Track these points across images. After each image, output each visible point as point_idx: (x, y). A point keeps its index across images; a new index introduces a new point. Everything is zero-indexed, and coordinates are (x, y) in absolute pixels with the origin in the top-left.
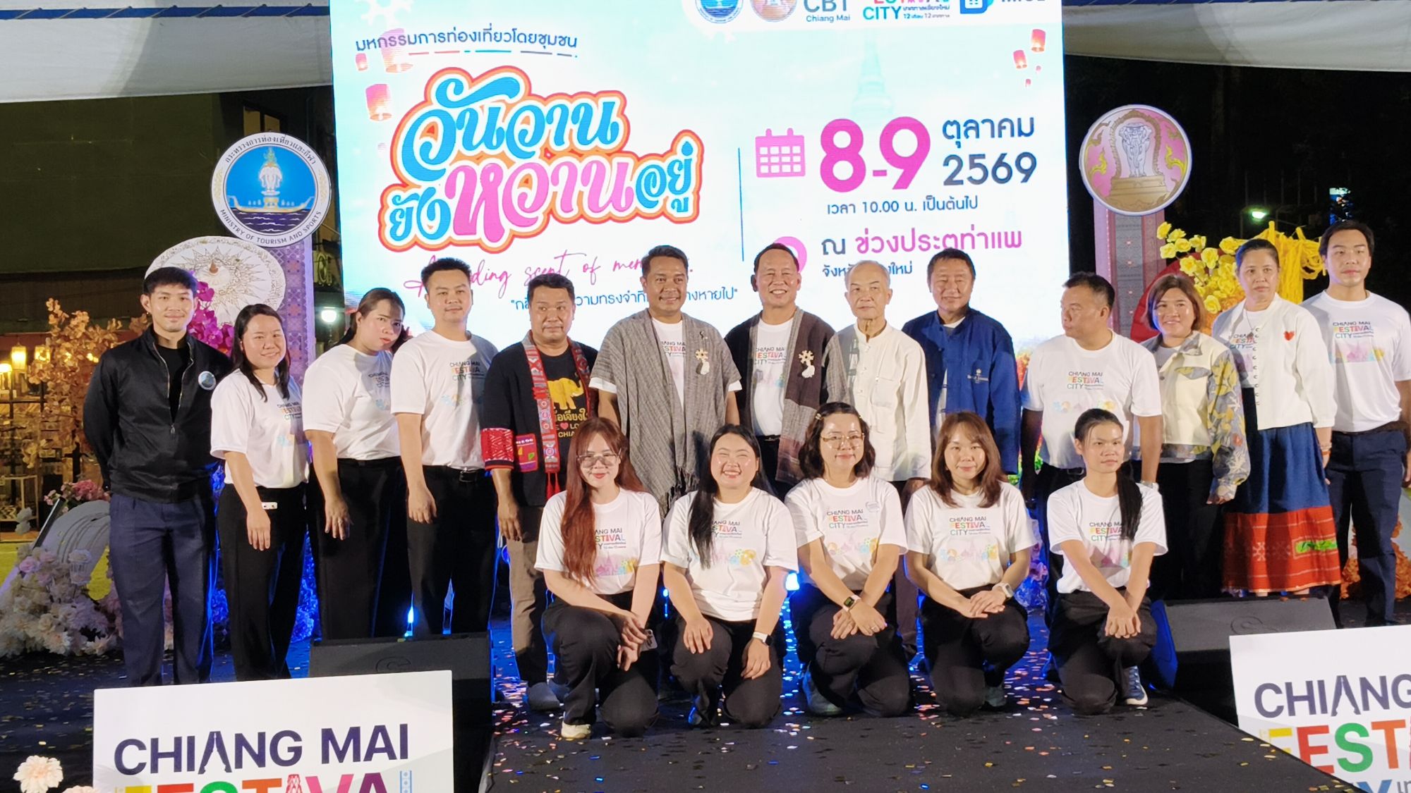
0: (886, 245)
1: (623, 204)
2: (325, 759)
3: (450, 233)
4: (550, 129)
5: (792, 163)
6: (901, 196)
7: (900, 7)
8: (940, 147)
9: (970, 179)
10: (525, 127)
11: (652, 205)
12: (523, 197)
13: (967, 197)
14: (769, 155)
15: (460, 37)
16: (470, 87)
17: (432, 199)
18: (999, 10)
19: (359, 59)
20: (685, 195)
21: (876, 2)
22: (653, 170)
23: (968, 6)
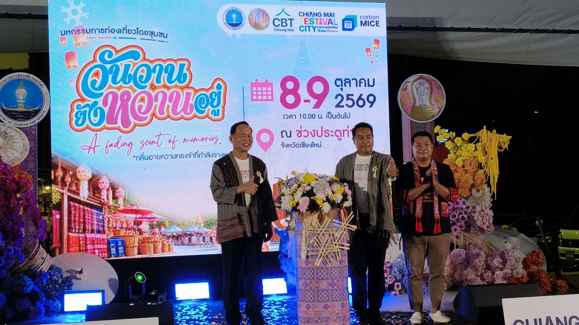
0: (310, 134)
1: (188, 111)
3: (105, 123)
4: (154, 76)
5: (267, 95)
6: (316, 111)
7: (316, 27)
8: (334, 90)
9: (347, 105)
10: (142, 74)
11: (203, 112)
12: (140, 107)
13: (346, 113)
14: (257, 91)
15: (112, 31)
16: (116, 55)
17: (96, 107)
18: (360, 30)
19: (62, 39)
20: (218, 108)
21: (305, 23)
22: (203, 96)
23: (346, 27)
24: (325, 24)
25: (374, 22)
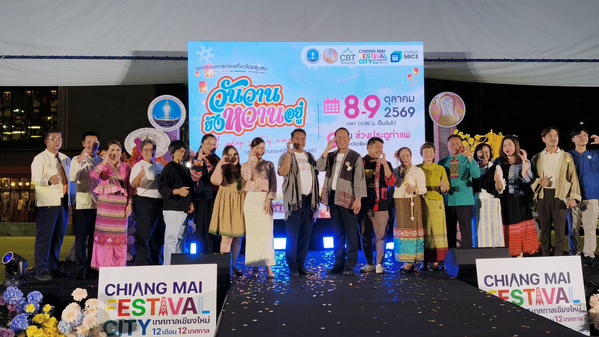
0: (365, 136)
1: (280, 121)
2: (174, 292)
3: (224, 129)
4: (257, 97)
5: (335, 109)
6: (370, 120)
8: (383, 104)
9: (393, 115)
10: (249, 95)
11: (290, 121)
12: (248, 118)
13: (392, 121)
14: (328, 106)
15: (229, 67)
16: (232, 82)
17: (219, 118)
18: (404, 62)
19: (197, 73)
20: (300, 118)
21: (363, 58)
22: (290, 110)
23: (393, 60)
24: (378, 58)
25: (414, 55)
